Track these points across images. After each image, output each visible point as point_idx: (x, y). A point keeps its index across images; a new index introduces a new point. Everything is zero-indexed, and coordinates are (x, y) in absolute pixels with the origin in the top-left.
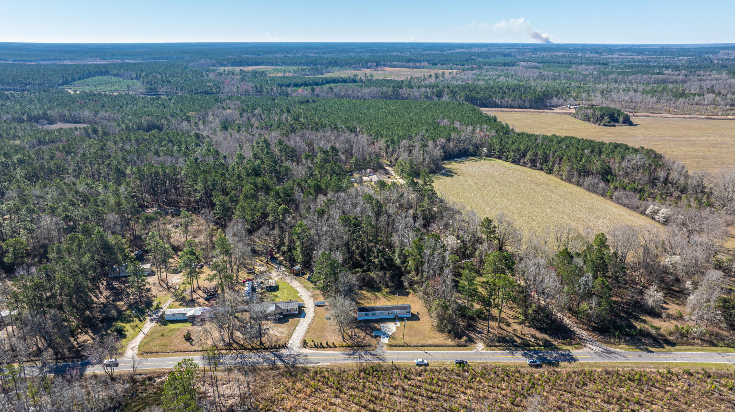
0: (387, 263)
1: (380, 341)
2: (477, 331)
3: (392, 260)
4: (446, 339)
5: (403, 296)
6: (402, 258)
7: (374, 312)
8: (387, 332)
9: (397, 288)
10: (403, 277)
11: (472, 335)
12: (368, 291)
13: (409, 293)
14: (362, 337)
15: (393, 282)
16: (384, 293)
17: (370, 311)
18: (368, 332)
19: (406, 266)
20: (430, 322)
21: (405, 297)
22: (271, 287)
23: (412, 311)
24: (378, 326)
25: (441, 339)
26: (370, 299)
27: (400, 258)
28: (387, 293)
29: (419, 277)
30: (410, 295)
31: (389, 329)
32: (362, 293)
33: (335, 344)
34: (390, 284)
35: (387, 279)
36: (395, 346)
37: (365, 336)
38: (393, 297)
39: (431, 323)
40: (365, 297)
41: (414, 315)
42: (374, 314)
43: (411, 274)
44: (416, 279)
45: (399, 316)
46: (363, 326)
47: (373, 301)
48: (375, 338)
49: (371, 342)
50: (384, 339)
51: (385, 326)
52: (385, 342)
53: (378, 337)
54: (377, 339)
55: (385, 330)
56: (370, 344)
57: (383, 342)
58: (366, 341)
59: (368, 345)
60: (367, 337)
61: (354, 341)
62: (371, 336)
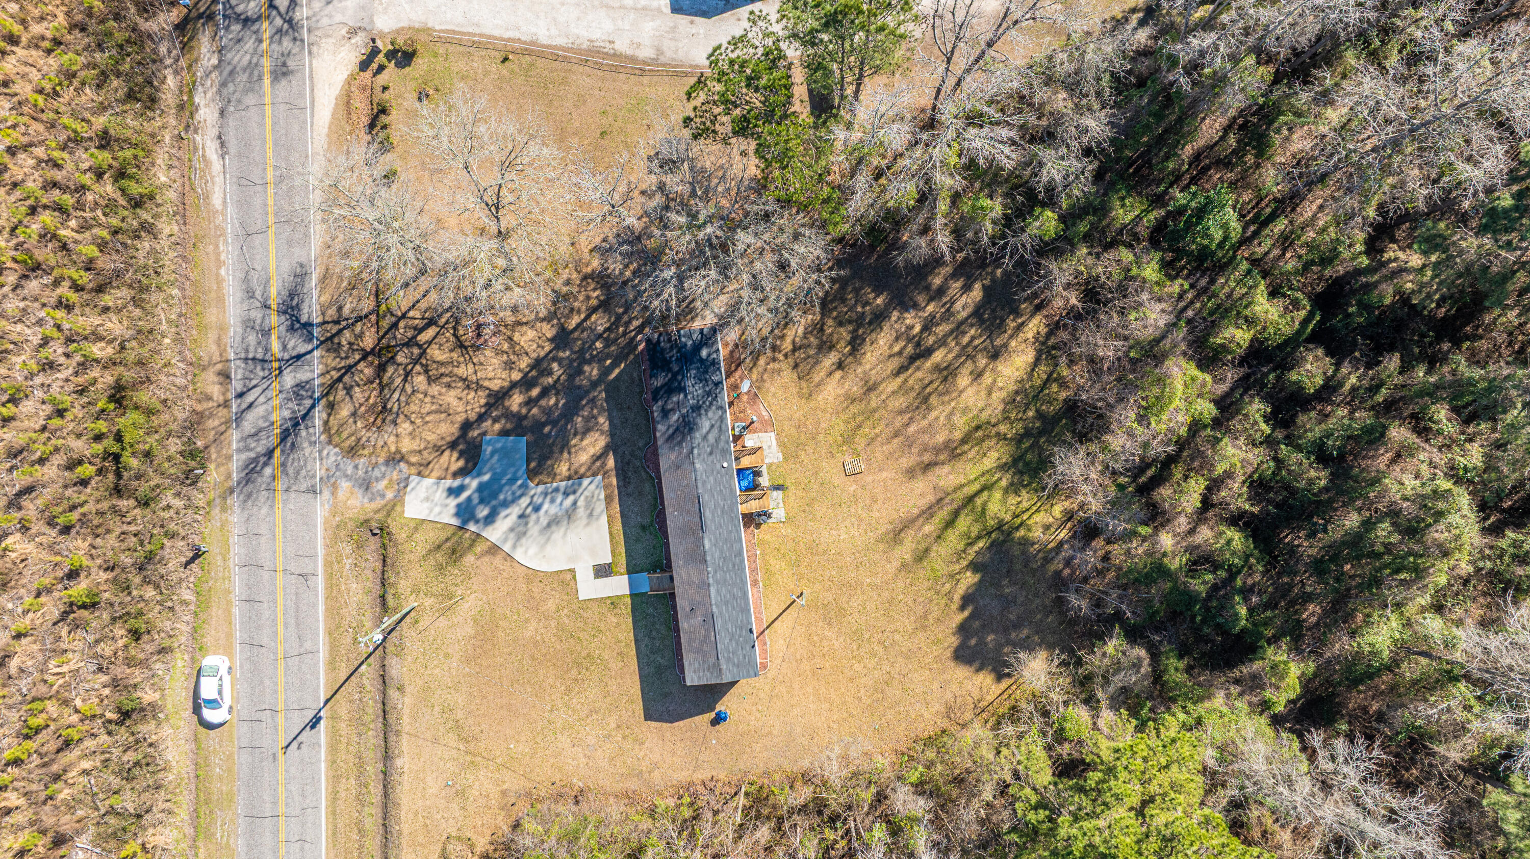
24: (581, 460)
25: (449, 827)
47: (881, 422)
48: (453, 445)
49: (419, 421)
50: (445, 494)
51: (575, 503)
52: (413, 493)
53: (458, 459)
54: (447, 453)
55: (532, 497)
56: (398, 415)
57: (413, 489)
58: (426, 395)
59: (389, 406)
60: (470, 397)
61: (431, 322)
62: (481, 418)
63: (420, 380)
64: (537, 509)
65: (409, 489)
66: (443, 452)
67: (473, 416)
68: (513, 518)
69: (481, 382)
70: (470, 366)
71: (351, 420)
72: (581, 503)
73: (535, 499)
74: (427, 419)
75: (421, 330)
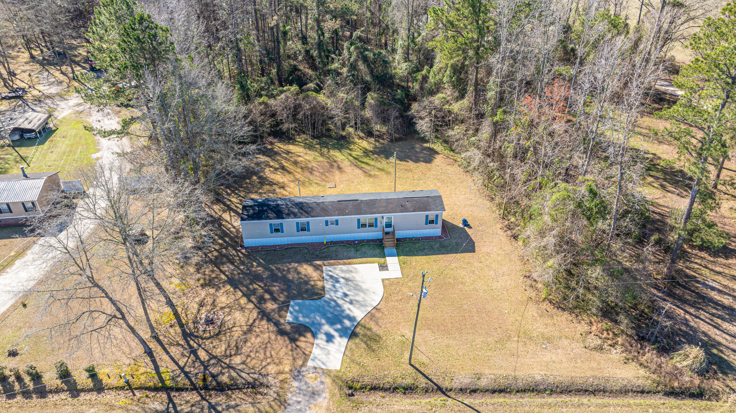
0: (372, 72)
1: (306, 357)
2: (717, 304)
3: (386, 63)
4: (600, 349)
5: (417, 161)
6: (413, 57)
7: (303, 220)
8: (346, 306)
9: (398, 140)
10: (415, 106)
11: (704, 327)
12: (310, 147)
13: (434, 152)
14: (237, 333)
15: (385, 121)
16: (357, 153)
17: (291, 214)
18: (270, 306)
19: (425, 78)
20: (514, 257)
21: (422, 165)
22: (22, 131)
23: (446, 215)
24: (315, 275)
25: (578, 348)
26: (311, 171)
27: (407, 59)
28: (366, 153)
29: (466, 102)
30: (438, 160)
31: (358, 288)
32: (288, 152)
33: (102, 373)
34: (378, 127)
35: (368, 113)
36: (374, 388)
37: (250, 329)
38: (383, 163)
39: (518, 265)
40: (296, 163)
41: (454, 227)
42: (304, 228)
43: (440, 95)
44: (456, 107)
45: (399, 234)
46: (257, 278)
47: (316, 178)
48: (293, 340)
49: (269, 360)
50: (331, 344)
51: (343, 278)
52: (328, 364)
53: (305, 336)
54: (298, 343)
55: (338, 298)
56: (260, 374)
57: (323, 363)
58: (249, 356)
59: (251, 380)
60: (257, 330)
61: (194, 352)
62: (277, 324)
63: (237, 360)
64: (346, 295)
65: (324, 367)
66: (298, 346)
67: (272, 328)
68: (351, 307)
69: (249, 324)
70: (234, 329)
71: (258, 405)
72: (343, 275)
73: (339, 296)
74: (268, 354)
75: (197, 357)
